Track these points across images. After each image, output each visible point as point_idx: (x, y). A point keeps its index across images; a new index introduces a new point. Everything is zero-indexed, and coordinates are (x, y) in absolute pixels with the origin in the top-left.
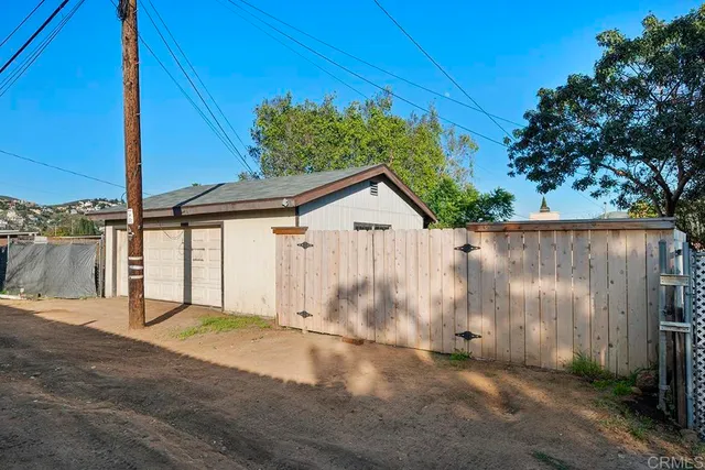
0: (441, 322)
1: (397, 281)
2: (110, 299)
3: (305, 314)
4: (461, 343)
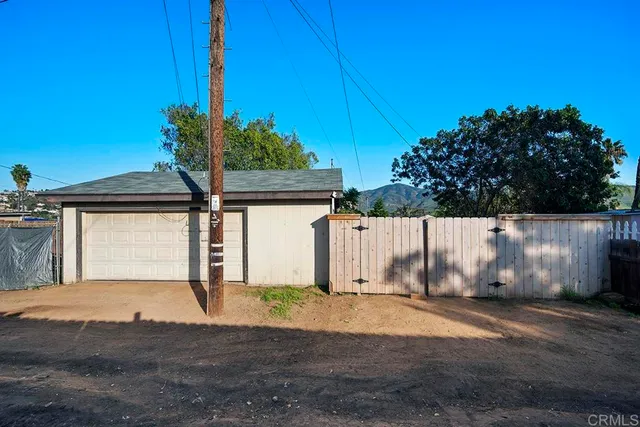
0: (479, 277)
1: (446, 251)
2: (72, 284)
3: (361, 281)
4: (492, 290)
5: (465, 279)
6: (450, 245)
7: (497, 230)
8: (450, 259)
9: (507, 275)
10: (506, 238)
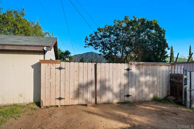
1: (106, 80)
3: (60, 99)
5: (114, 94)
6: (107, 77)
7: (128, 70)
8: (107, 84)
9: (132, 91)
10: (132, 73)
